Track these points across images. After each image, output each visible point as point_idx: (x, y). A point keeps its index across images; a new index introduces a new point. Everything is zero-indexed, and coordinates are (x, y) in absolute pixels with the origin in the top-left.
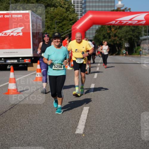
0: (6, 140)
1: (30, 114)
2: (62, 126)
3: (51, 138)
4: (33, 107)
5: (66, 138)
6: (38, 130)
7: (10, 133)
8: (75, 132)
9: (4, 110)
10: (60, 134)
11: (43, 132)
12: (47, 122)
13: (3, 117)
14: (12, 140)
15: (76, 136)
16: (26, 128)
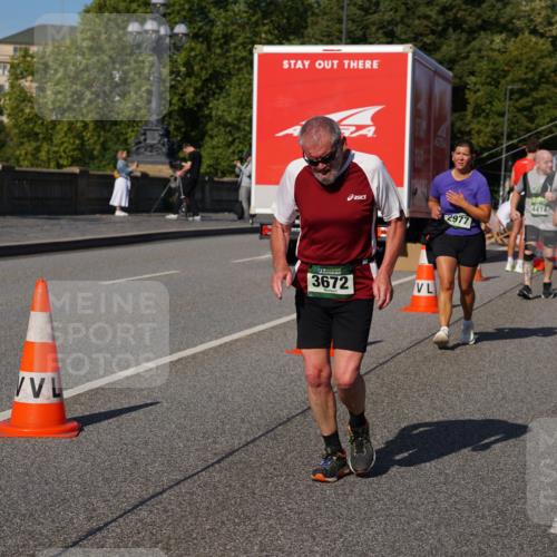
0: (281, 533)
1: (378, 437)
2: (499, 498)
3: (452, 541)
4: (392, 410)
5: (512, 548)
6: (405, 502)
7: (296, 506)
8: (550, 527)
9: (284, 414)
10: (488, 527)
11: (420, 516)
12: (440, 474)
13: (276, 439)
14: (300, 533)
15: (552, 542)
16: (356, 490)
